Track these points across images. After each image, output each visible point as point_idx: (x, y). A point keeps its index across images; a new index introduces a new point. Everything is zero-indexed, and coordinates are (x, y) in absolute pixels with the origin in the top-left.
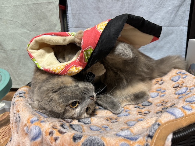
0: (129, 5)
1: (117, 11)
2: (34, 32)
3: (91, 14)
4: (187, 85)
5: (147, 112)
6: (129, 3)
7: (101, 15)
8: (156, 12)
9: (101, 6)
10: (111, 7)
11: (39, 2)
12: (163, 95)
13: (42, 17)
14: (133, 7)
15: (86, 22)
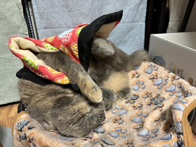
0: (98, 3)
1: (88, 9)
3: (60, 12)
4: (161, 77)
6: (98, 1)
7: (71, 13)
9: (70, 4)
10: (82, 5)
12: (143, 87)
14: (102, 5)
15: (56, 22)
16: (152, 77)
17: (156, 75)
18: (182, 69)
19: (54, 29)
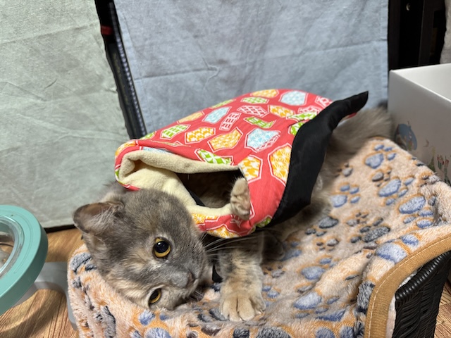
0: (258, 11)
1: (234, 28)
2: (52, 101)
3: (177, 41)
4: (399, 176)
5: (332, 241)
6: (257, 6)
7: (200, 41)
8: (318, 18)
9: (197, 21)
10: (219, 21)
11: (52, 32)
12: (355, 198)
13: (67, 65)
14: (267, 13)
15: (170, 61)
16: (379, 177)
17: (389, 171)
18: (447, 159)
19: (168, 77)
